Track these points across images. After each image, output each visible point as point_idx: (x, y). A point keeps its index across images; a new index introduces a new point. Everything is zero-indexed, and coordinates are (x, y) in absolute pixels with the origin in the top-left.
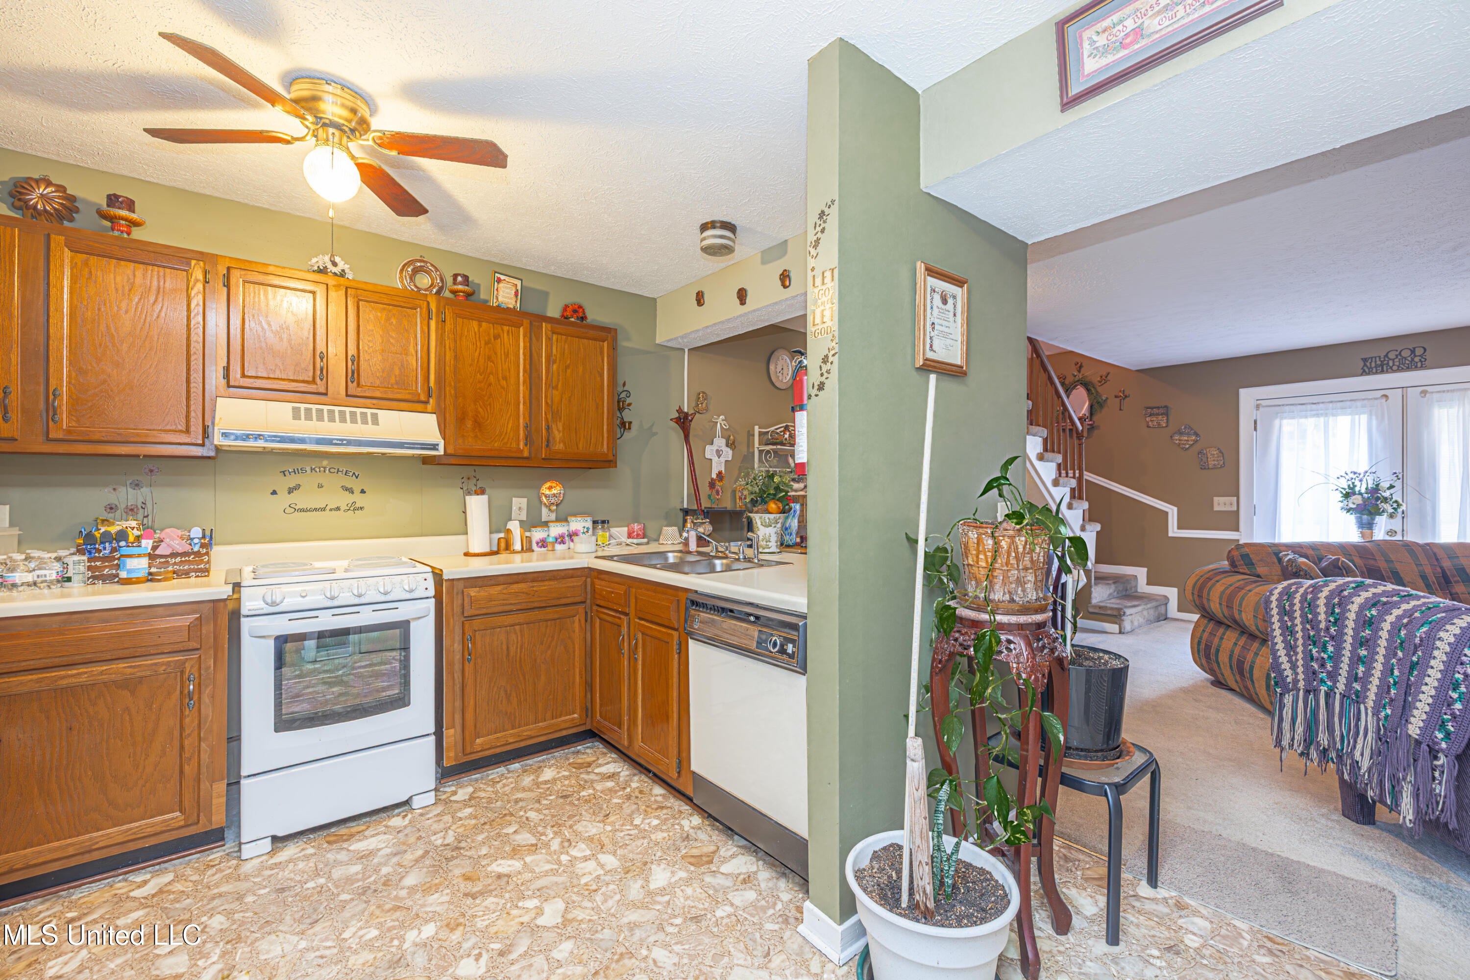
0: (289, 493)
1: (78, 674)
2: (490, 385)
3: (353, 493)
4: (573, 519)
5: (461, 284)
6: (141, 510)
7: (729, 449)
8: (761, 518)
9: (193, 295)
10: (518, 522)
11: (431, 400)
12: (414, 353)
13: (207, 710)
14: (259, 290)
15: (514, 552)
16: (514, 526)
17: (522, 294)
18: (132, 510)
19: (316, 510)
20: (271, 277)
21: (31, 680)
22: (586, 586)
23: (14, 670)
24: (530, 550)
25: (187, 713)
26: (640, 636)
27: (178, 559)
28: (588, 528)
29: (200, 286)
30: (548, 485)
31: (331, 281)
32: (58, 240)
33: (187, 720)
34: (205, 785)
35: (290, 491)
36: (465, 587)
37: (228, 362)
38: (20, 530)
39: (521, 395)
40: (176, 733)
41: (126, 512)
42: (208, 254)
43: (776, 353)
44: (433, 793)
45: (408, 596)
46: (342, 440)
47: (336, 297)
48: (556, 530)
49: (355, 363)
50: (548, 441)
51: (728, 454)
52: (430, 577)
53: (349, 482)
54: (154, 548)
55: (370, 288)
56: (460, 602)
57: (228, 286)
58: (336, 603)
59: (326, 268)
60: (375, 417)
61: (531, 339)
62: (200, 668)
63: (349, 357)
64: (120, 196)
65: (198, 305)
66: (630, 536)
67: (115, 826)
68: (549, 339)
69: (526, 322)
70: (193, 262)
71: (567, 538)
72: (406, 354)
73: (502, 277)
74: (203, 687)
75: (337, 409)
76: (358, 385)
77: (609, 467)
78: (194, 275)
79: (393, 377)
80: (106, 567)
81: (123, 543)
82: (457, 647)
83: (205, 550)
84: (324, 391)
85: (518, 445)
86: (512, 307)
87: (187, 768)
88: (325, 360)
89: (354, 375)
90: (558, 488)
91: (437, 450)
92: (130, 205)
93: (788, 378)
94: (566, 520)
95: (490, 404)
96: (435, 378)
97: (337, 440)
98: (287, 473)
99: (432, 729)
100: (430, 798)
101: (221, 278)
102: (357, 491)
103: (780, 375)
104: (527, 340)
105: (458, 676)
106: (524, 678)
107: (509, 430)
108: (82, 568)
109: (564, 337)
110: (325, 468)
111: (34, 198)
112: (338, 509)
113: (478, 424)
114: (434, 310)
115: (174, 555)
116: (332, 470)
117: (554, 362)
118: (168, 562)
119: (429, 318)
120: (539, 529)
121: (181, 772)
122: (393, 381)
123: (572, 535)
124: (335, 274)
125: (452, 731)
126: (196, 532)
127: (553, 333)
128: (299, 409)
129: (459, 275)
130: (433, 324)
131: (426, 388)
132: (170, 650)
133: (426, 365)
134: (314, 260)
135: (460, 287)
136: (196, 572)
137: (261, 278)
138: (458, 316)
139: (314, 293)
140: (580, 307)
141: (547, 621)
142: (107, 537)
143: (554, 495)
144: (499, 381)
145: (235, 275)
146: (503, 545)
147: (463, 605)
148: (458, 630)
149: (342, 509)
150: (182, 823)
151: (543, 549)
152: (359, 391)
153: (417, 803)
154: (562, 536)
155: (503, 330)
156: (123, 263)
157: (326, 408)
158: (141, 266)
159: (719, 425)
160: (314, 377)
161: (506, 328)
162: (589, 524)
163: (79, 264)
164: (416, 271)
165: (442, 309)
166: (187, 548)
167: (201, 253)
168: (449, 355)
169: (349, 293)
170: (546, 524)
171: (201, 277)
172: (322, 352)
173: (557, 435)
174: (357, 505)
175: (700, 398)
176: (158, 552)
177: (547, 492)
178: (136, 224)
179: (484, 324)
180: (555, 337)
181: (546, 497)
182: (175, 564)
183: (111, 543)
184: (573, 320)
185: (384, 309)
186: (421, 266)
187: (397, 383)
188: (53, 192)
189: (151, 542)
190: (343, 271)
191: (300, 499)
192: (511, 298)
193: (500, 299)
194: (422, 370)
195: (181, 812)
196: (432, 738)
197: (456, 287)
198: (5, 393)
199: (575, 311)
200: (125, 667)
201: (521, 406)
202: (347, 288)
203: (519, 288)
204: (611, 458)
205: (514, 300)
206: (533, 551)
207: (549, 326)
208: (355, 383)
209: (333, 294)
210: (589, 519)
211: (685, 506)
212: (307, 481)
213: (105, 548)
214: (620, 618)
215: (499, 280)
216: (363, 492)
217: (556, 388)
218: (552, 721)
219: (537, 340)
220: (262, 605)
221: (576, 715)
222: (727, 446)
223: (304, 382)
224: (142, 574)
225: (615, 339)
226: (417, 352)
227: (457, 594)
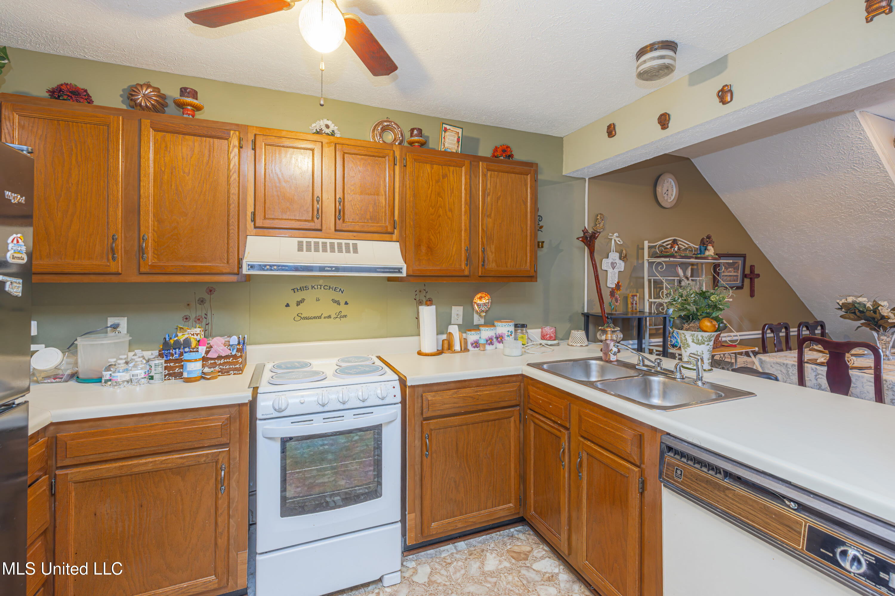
0: (297, 305)
1: (146, 463)
2: (439, 216)
3: (339, 304)
4: (500, 324)
5: (416, 136)
6: (205, 320)
7: (621, 262)
8: (692, 335)
9: (231, 158)
10: (457, 326)
11: (395, 231)
12: (383, 193)
13: (234, 493)
14: (275, 151)
15: (455, 352)
16: (454, 329)
17: (462, 140)
18: (199, 319)
19: (315, 318)
20: (284, 139)
21: (115, 468)
22: (520, 390)
23: (105, 459)
24: (466, 350)
25: (220, 495)
26: (585, 456)
27: (222, 361)
28: (511, 332)
29: (236, 150)
30: (479, 296)
31: (325, 140)
32: (146, 122)
33: (220, 502)
34: (233, 553)
35: (298, 304)
36: (424, 392)
37: (255, 209)
38: (130, 336)
39: (463, 224)
40: (213, 511)
41: (195, 321)
42: (242, 125)
43: (662, 177)
44: (399, 573)
45: (381, 402)
46: (331, 267)
47: (329, 151)
48: (486, 333)
49: (342, 203)
50: (484, 261)
51: (621, 265)
52: (397, 384)
53: (337, 296)
54: (207, 352)
55: (352, 143)
56: (420, 405)
57: (254, 149)
58: (326, 409)
59: (321, 130)
60: (355, 247)
61: (470, 176)
62: (229, 459)
63: (337, 200)
64: (188, 88)
65: (235, 165)
66: (543, 337)
67: (171, 585)
68: (484, 175)
69: (467, 162)
70: (232, 132)
71: (495, 340)
72: (378, 195)
73: (448, 127)
74: (231, 474)
75: (328, 241)
76: (344, 221)
77: (532, 281)
78: (232, 142)
79: (368, 214)
80: (177, 367)
81: (187, 349)
82: (418, 443)
83: (239, 354)
84: (320, 228)
85: (461, 265)
86: (455, 151)
87: (219, 541)
88: (320, 202)
89: (340, 214)
90: (487, 298)
91: (401, 273)
92: (194, 94)
93: (673, 198)
94: (494, 325)
95: (439, 232)
96: (399, 212)
97: (329, 267)
98: (296, 290)
99: (399, 518)
100: (396, 578)
101: (251, 142)
102: (342, 303)
103: (665, 195)
104: (468, 177)
105: (418, 467)
106: (470, 470)
107: (453, 253)
108: (160, 369)
109: (496, 173)
110: (321, 286)
111: (140, 98)
112: (329, 317)
113: (430, 249)
114: (398, 157)
115: (220, 357)
116: (326, 287)
117: (488, 195)
118: (215, 363)
119: (395, 164)
120: (473, 332)
121: (216, 544)
122: (368, 217)
123: (500, 338)
124: (328, 134)
125: (413, 515)
126: (234, 340)
127: (488, 170)
128: (302, 242)
129: (415, 129)
130: (397, 168)
131: (392, 222)
132: (209, 444)
133: (392, 202)
134: (314, 125)
135: (416, 138)
136: (234, 371)
137: (276, 141)
138: (415, 160)
139: (312, 150)
140: (508, 147)
141: (488, 421)
142: (177, 345)
143: (485, 304)
144: (446, 212)
145: (259, 140)
146: (446, 346)
147: (422, 406)
148: (418, 429)
149: (333, 317)
150: (216, 586)
151: (476, 349)
152: (344, 227)
153: (387, 581)
154: (491, 339)
155: (449, 170)
156: (187, 137)
157: (321, 241)
158: (199, 138)
159: (613, 240)
160: (313, 217)
161: (452, 168)
162: (512, 328)
163: (159, 140)
164: (384, 129)
165: (404, 156)
166: (228, 352)
167: (237, 125)
168: (409, 193)
169: (337, 148)
170: (477, 328)
171: (237, 143)
172: (318, 197)
173: (491, 256)
174: (342, 314)
175: (596, 218)
176: (209, 356)
177: (479, 302)
178: (198, 108)
179: (435, 166)
180: (489, 174)
181: (478, 305)
182: (220, 364)
183: (179, 349)
184: (502, 158)
185: (362, 159)
186: (387, 125)
187: (371, 219)
188: (151, 92)
189: (205, 348)
190: (333, 131)
191: (306, 310)
192: (454, 144)
193: (446, 145)
194: (389, 206)
195: (216, 576)
196: (399, 525)
197: (413, 138)
198: (113, 239)
199: (504, 151)
200: (177, 458)
201: (463, 232)
202: (336, 144)
203: (460, 135)
204: (532, 273)
205: (457, 145)
206: (468, 350)
207: (485, 164)
208: (341, 220)
209: (326, 149)
210: (512, 324)
211: (586, 311)
212: (309, 295)
213: (176, 353)
214: (560, 431)
215: (446, 130)
216: (346, 303)
217: (489, 216)
218: (492, 510)
219: (476, 177)
220: (273, 411)
221: (511, 505)
222: (620, 259)
223: (306, 221)
224: (198, 374)
225: (536, 172)
226: (385, 192)
227: (418, 397)
